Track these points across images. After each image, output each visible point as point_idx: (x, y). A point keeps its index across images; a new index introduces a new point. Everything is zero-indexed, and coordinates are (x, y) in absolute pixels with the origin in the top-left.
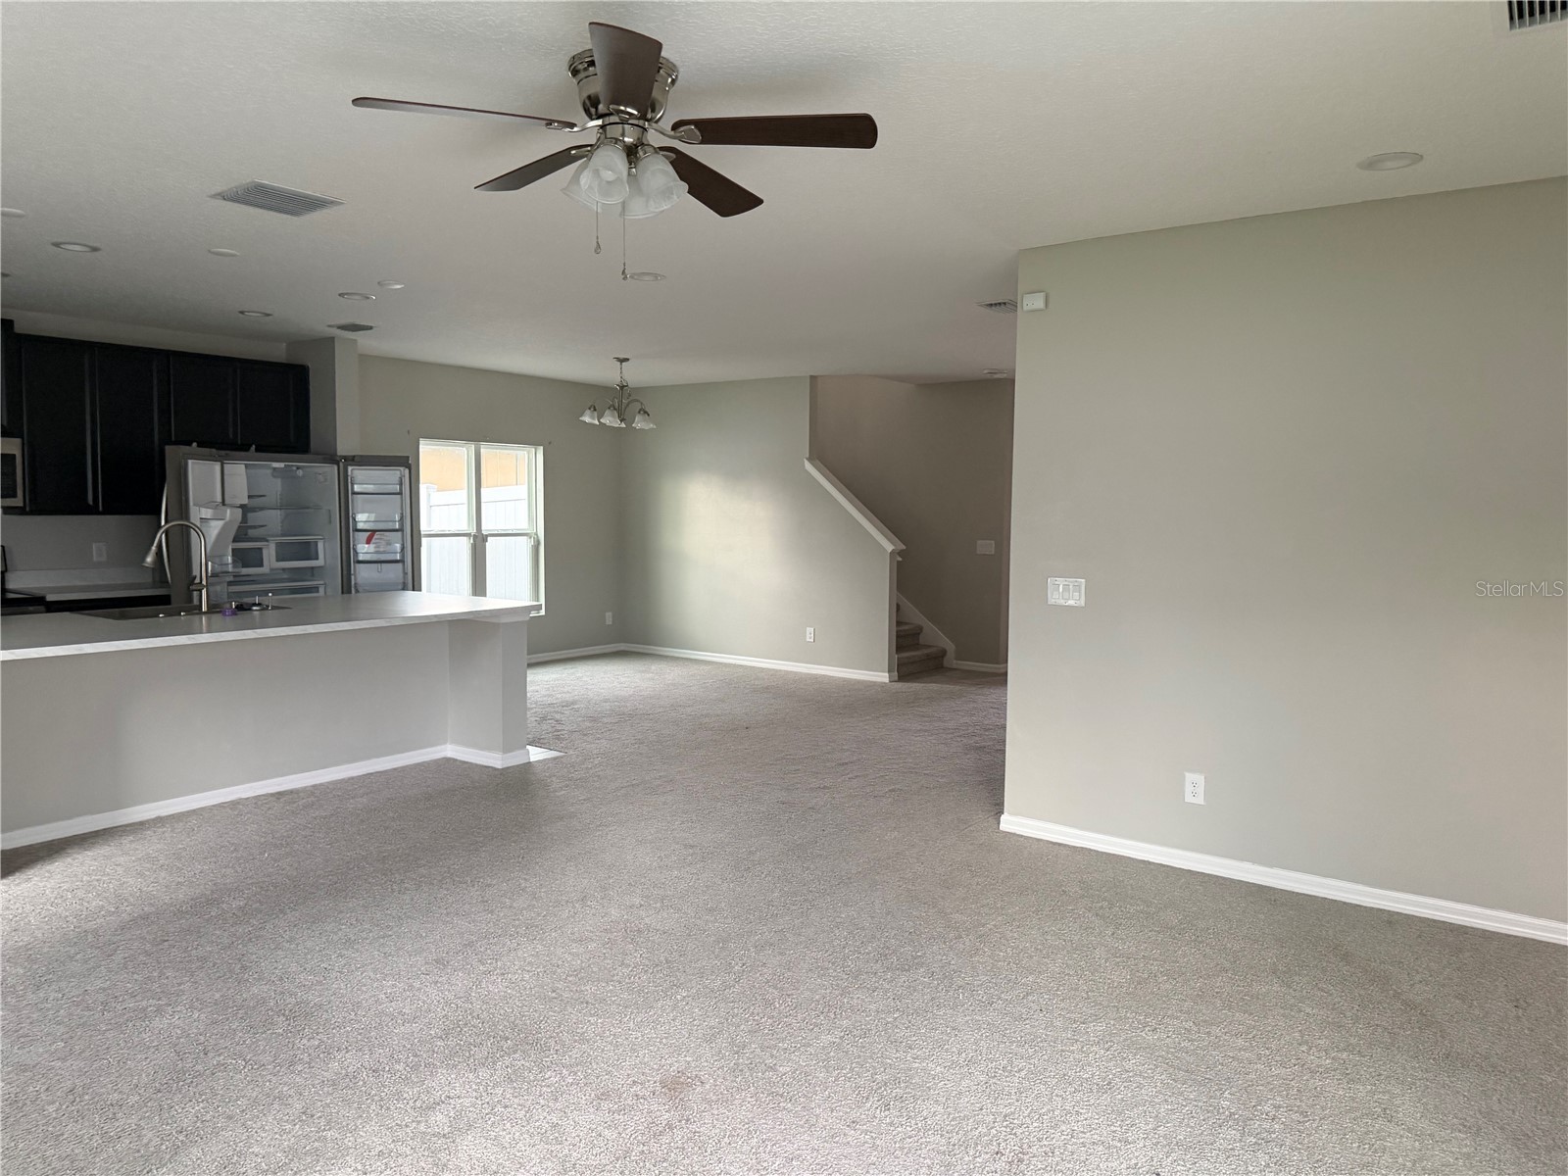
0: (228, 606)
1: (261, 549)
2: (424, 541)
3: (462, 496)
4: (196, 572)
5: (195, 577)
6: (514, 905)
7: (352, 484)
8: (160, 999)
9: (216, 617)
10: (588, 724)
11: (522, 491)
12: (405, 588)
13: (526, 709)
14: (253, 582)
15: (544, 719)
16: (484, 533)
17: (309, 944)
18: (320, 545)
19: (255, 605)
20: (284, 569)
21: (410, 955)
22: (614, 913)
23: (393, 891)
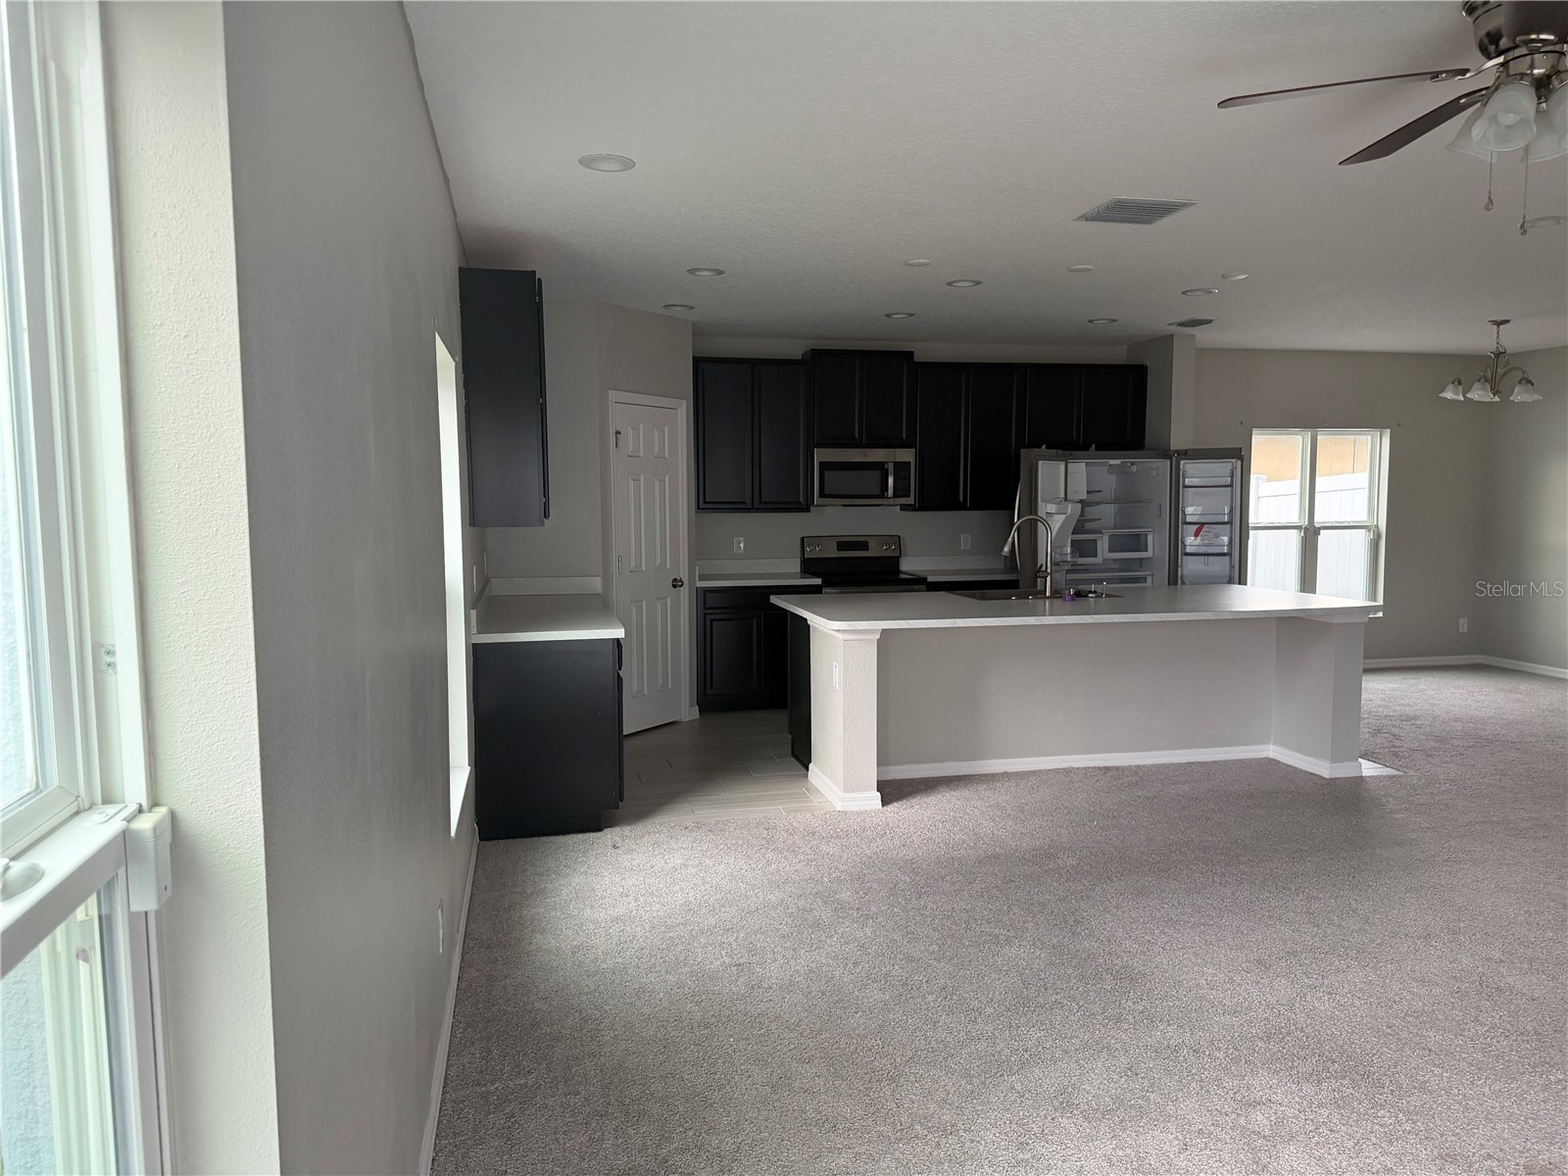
0: (1067, 592)
1: (1095, 541)
2: (1251, 532)
3: (1294, 486)
4: (1041, 560)
5: (1042, 565)
6: (1344, 924)
7: (1184, 478)
8: (1008, 931)
9: (1058, 602)
10: (1432, 744)
11: (1362, 479)
12: (1230, 581)
13: (1359, 719)
14: (1086, 571)
15: (1379, 731)
16: (1317, 525)
17: (1134, 914)
18: (1150, 538)
19: (1091, 592)
20: (1114, 560)
21: (1231, 949)
22: (1466, 961)
23: (1214, 882)
